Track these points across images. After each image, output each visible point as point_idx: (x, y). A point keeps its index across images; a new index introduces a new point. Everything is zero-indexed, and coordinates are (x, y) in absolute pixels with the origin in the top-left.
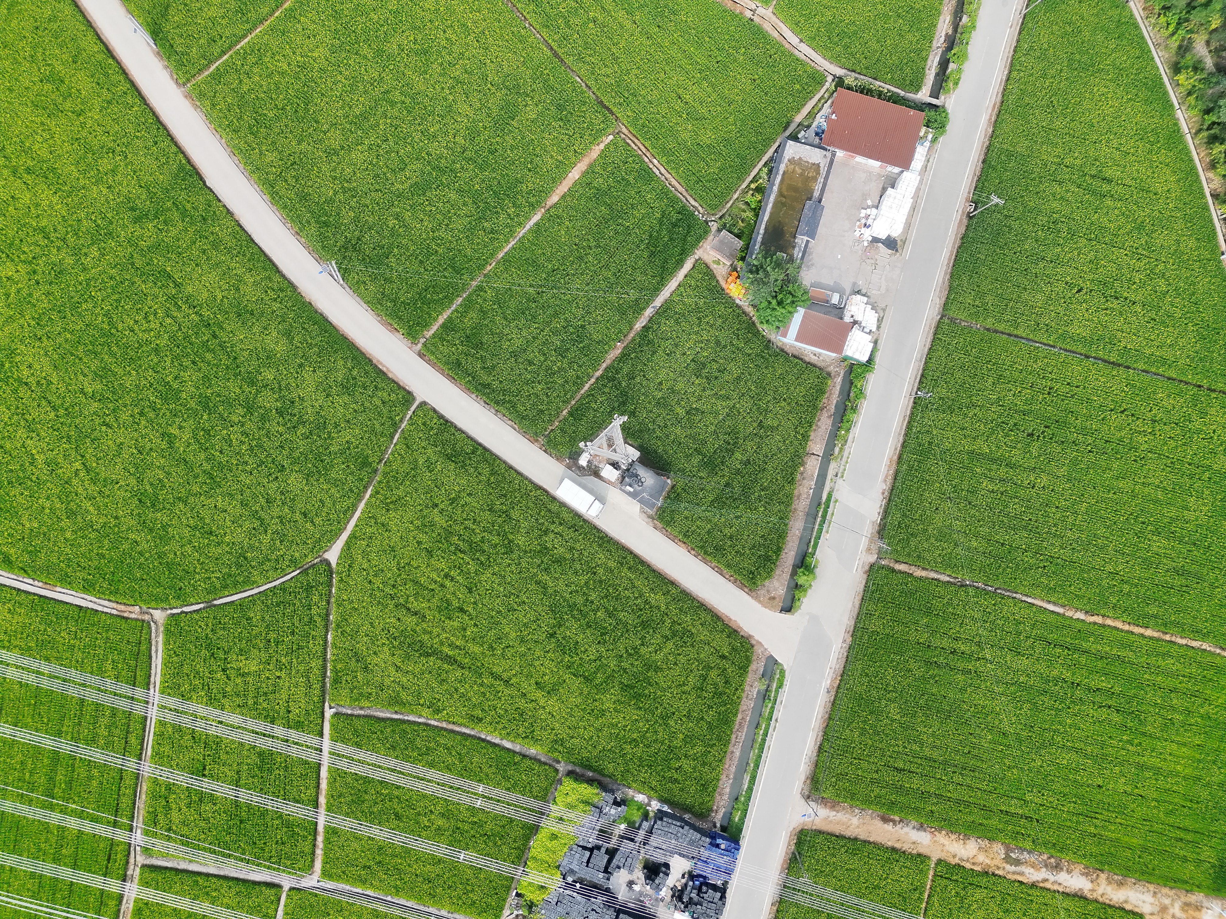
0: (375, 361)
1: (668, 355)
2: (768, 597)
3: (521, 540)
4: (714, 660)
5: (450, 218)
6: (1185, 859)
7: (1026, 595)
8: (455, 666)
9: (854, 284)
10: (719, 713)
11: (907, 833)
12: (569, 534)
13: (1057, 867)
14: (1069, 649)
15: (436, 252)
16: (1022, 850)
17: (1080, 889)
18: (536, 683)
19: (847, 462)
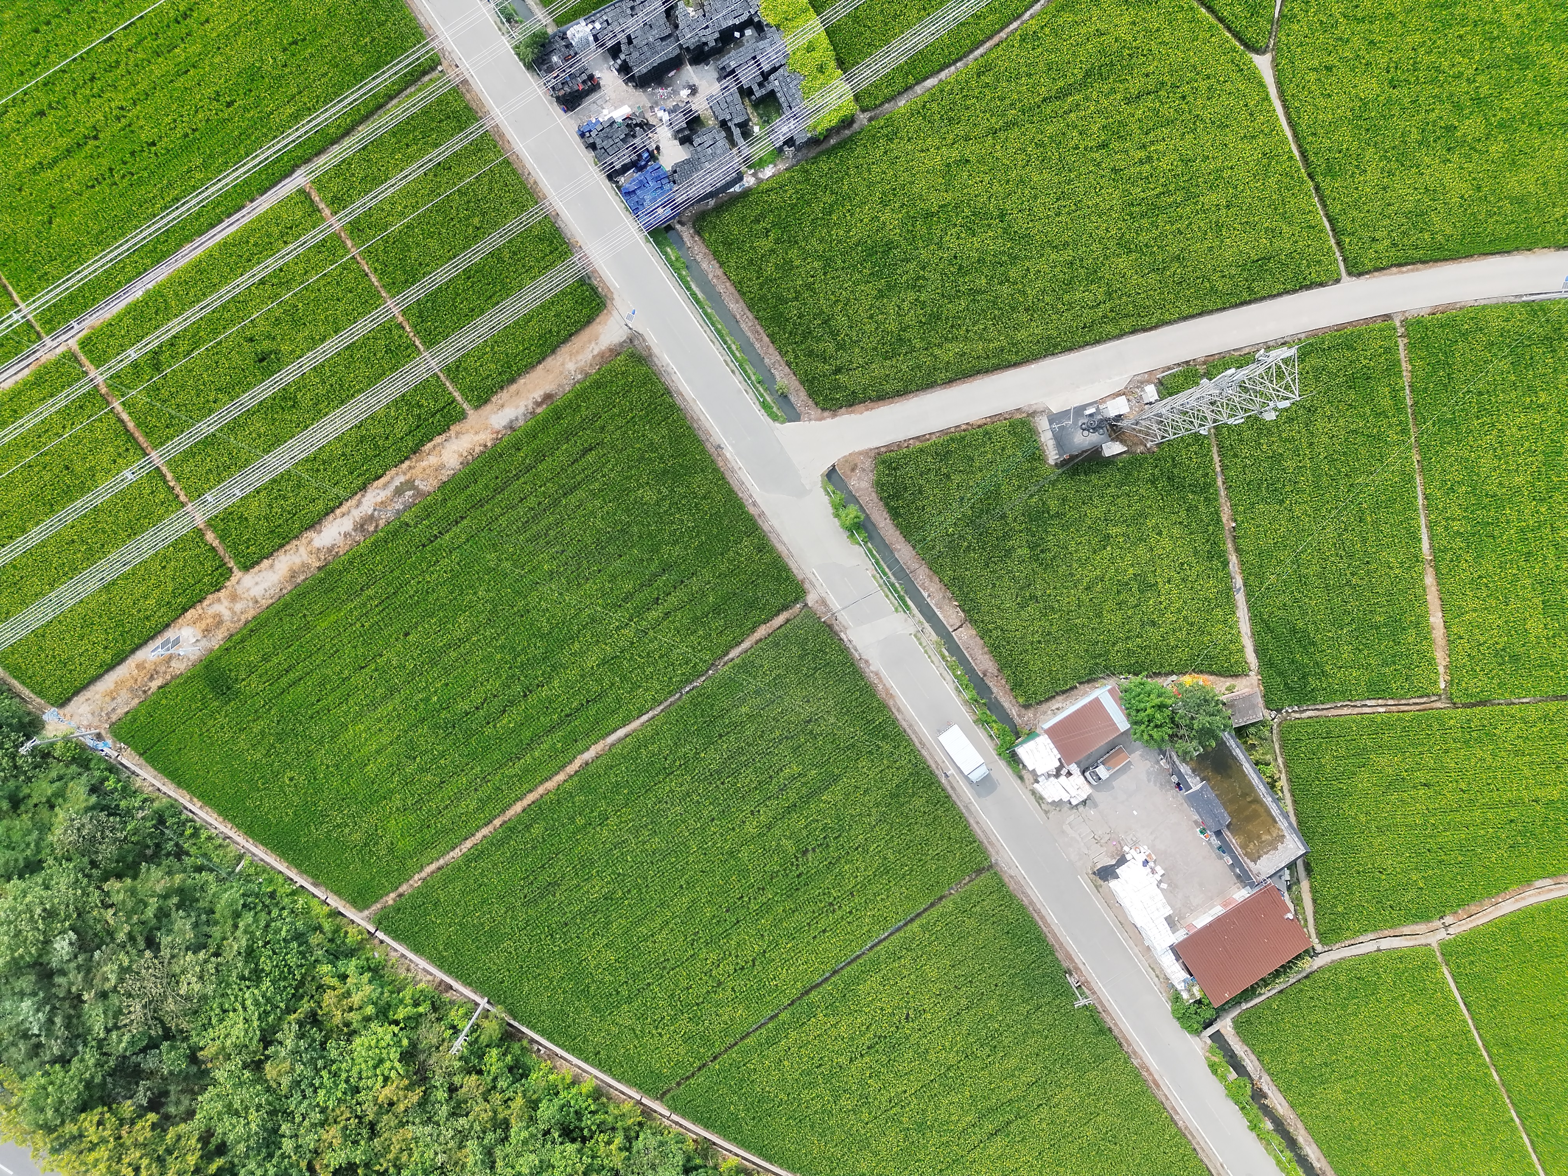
0: (1419, 266)
1: (1183, 564)
2: (860, 465)
3: (1123, 263)
4: (843, 358)
5: (1500, 459)
6: (266, 658)
7: (653, 717)
8: (1053, 93)
9: (1095, 805)
10: (787, 320)
11: (517, 407)
12: (1088, 316)
13: (360, 527)
14: (567, 716)
15: (1478, 418)
16: (408, 507)
17: (321, 531)
18: (967, 161)
19: (926, 652)
